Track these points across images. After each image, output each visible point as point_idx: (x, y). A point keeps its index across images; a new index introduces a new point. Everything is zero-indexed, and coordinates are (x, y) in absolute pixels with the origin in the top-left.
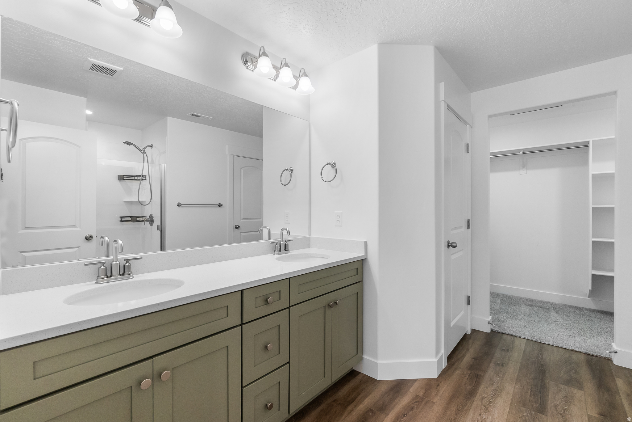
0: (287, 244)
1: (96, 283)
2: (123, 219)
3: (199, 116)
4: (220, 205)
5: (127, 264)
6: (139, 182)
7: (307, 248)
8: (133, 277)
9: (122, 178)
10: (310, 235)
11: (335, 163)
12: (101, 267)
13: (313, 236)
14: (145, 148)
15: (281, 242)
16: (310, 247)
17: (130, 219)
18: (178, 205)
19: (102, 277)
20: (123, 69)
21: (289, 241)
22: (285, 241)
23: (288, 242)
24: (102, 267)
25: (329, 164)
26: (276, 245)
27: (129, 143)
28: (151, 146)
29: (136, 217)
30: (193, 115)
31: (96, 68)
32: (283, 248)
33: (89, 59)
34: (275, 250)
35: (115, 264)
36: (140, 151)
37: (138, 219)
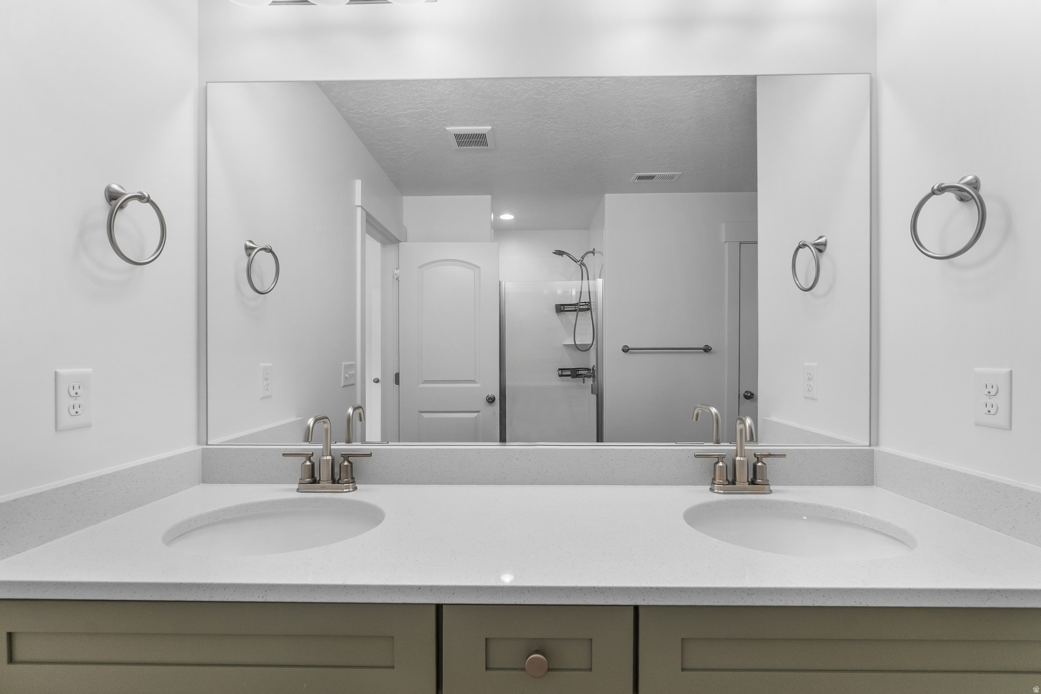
0: (760, 464)
1: (298, 490)
2: (563, 372)
3: (652, 177)
4: (707, 349)
5: (346, 463)
6: (576, 314)
7: (858, 484)
8: (355, 489)
9: (560, 309)
10: (877, 444)
11: (975, 184)
12: (305, 462)
13: (886, 447)
14: (583, 258)
15: (737, 456)
16: (873, 484)
17: (569, 373)
18: (623, 350)
19: (307, 480)
20: (490, 128)
21: (769, 455)
22: (755, 455)
23: (764, 460)
24: (308, 463)
25: (942, 190)
26: (718, 462)
27: (560, 253)
28: (593, 252)
29: (578, 369)
30: (640, 178)
31: (464, 140)
32: (743, 476)
33: (447, 128)
34: (714, 479)
35: (327, 459)
36: (576, 262)
37: (580, 372)
